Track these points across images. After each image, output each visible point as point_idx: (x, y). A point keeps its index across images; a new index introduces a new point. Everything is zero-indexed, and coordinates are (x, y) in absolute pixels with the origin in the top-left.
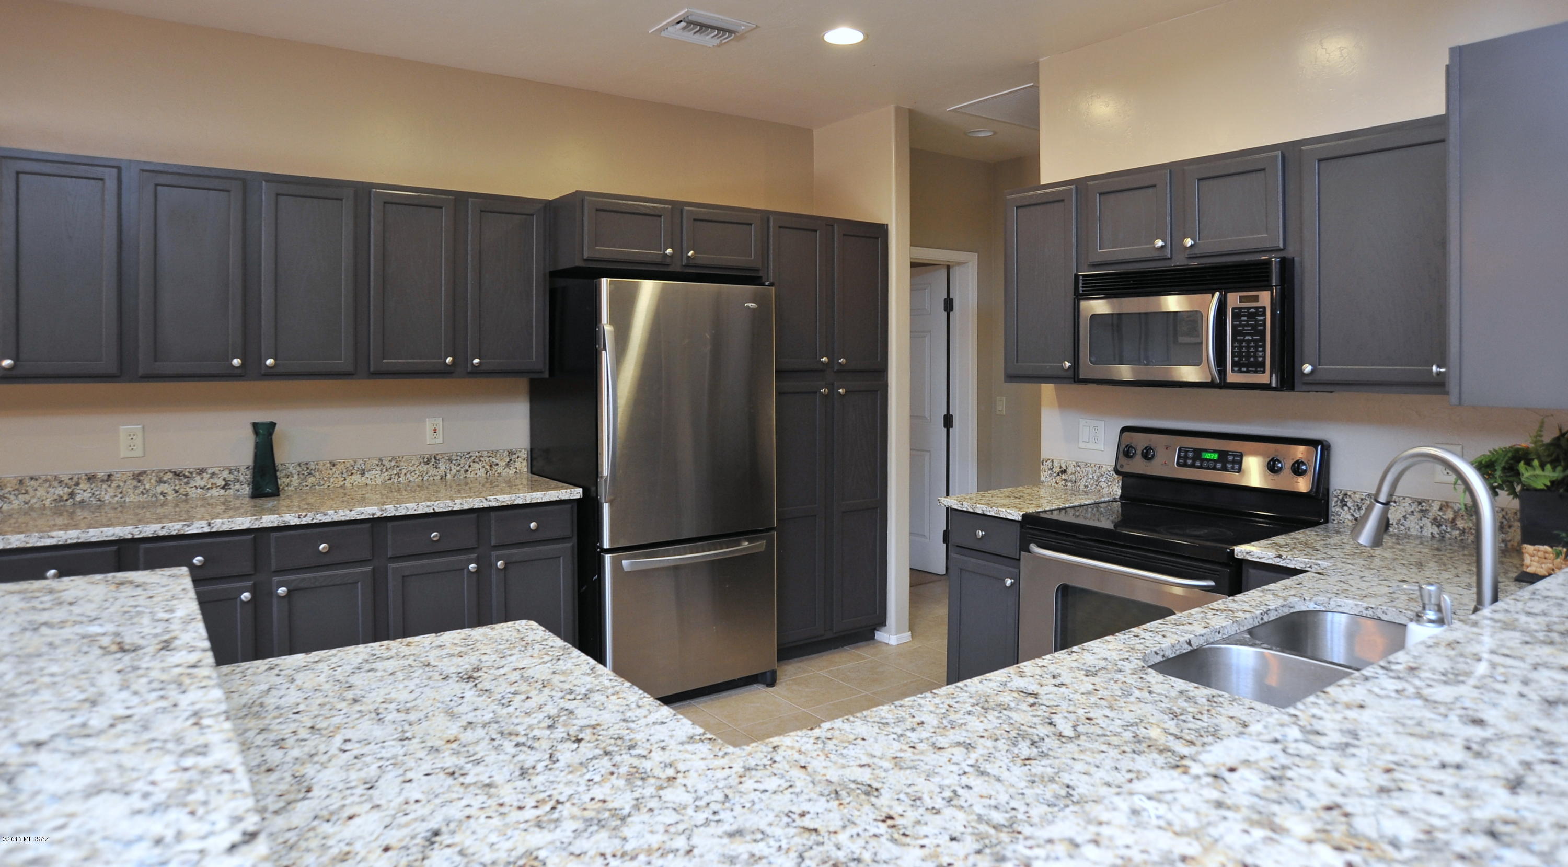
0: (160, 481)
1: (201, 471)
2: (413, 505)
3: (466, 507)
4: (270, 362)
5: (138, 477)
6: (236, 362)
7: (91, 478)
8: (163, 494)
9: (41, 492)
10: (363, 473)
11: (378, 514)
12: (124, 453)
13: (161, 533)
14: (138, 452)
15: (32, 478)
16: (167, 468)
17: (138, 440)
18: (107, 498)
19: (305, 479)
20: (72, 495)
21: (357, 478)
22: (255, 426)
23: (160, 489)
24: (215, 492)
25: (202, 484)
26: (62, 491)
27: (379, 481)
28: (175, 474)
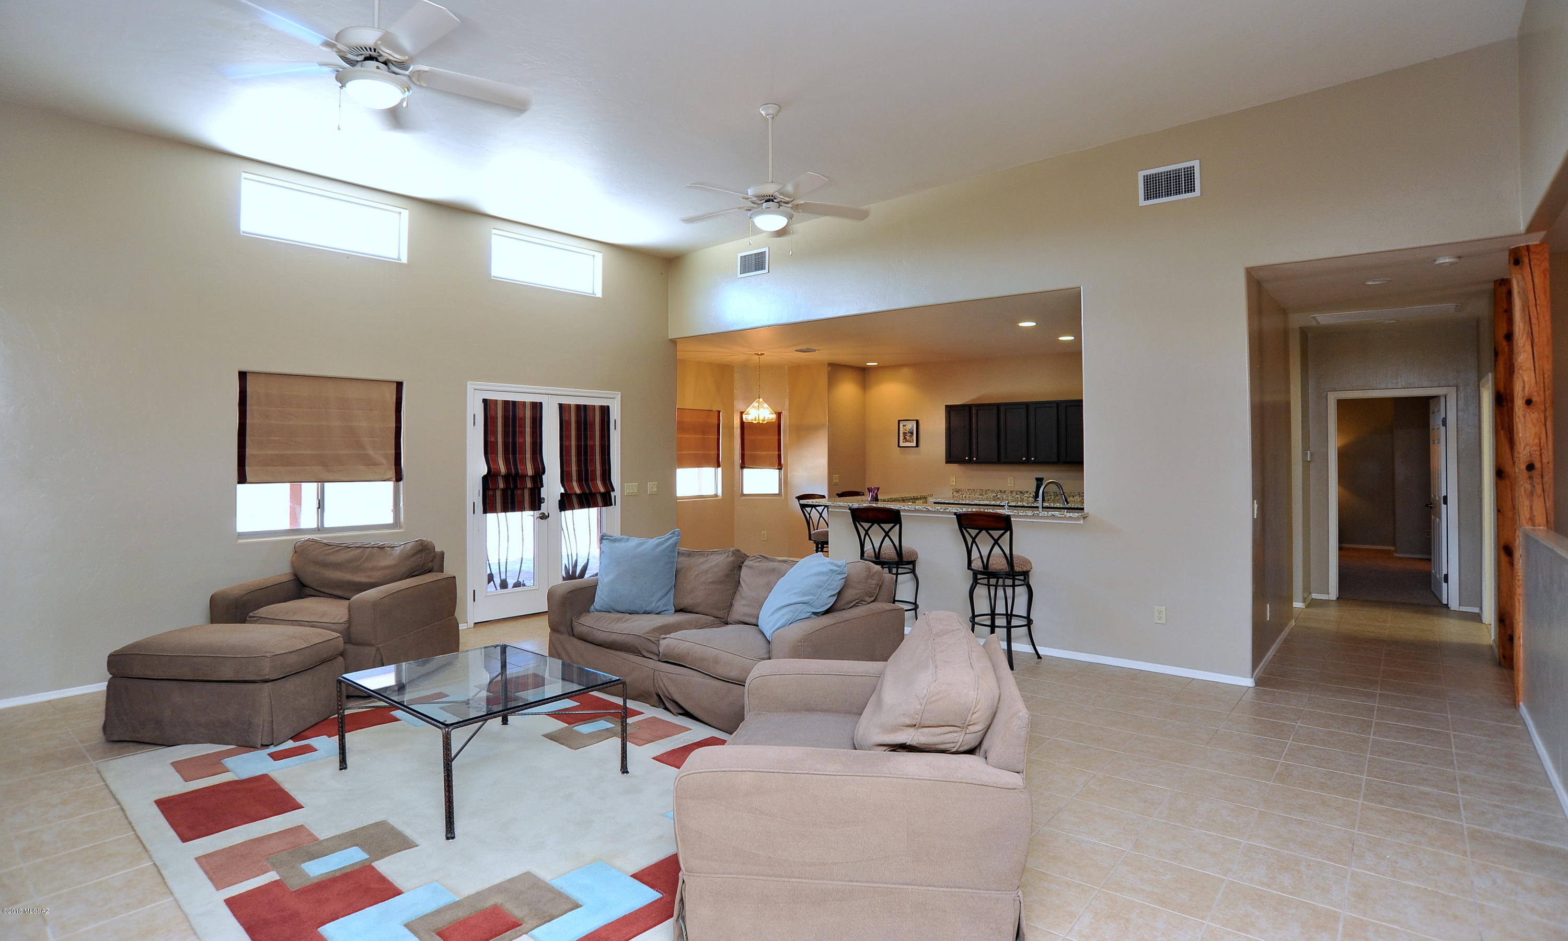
0: (1017, 494)
1: (1027, 492)
2: (1059, 504)
3: (1075, 507)
4: (1033, 459)
5: (1011, 492)
6: (1024, 459)
7: (1001, 491)
8: (1018, 498)
9: (990, 494)
10: (1073, 497)
11: (1049, 506)
12: (1009, 485)
13: (995, 504)
14: (1012, 485)
15: (989, 490)
16: (1018, 490)
17: (1013, 482)
18: (1004, 497)
19: (1056, 497)
20: (997, 495)
21: (1071, 498)
22: (1037, 479)
23: (1017, 496)
24: (1030, 499)
25: (1027, 496)
26: (994, 494)
27: (1079, 500)
28: (1021, 492)
